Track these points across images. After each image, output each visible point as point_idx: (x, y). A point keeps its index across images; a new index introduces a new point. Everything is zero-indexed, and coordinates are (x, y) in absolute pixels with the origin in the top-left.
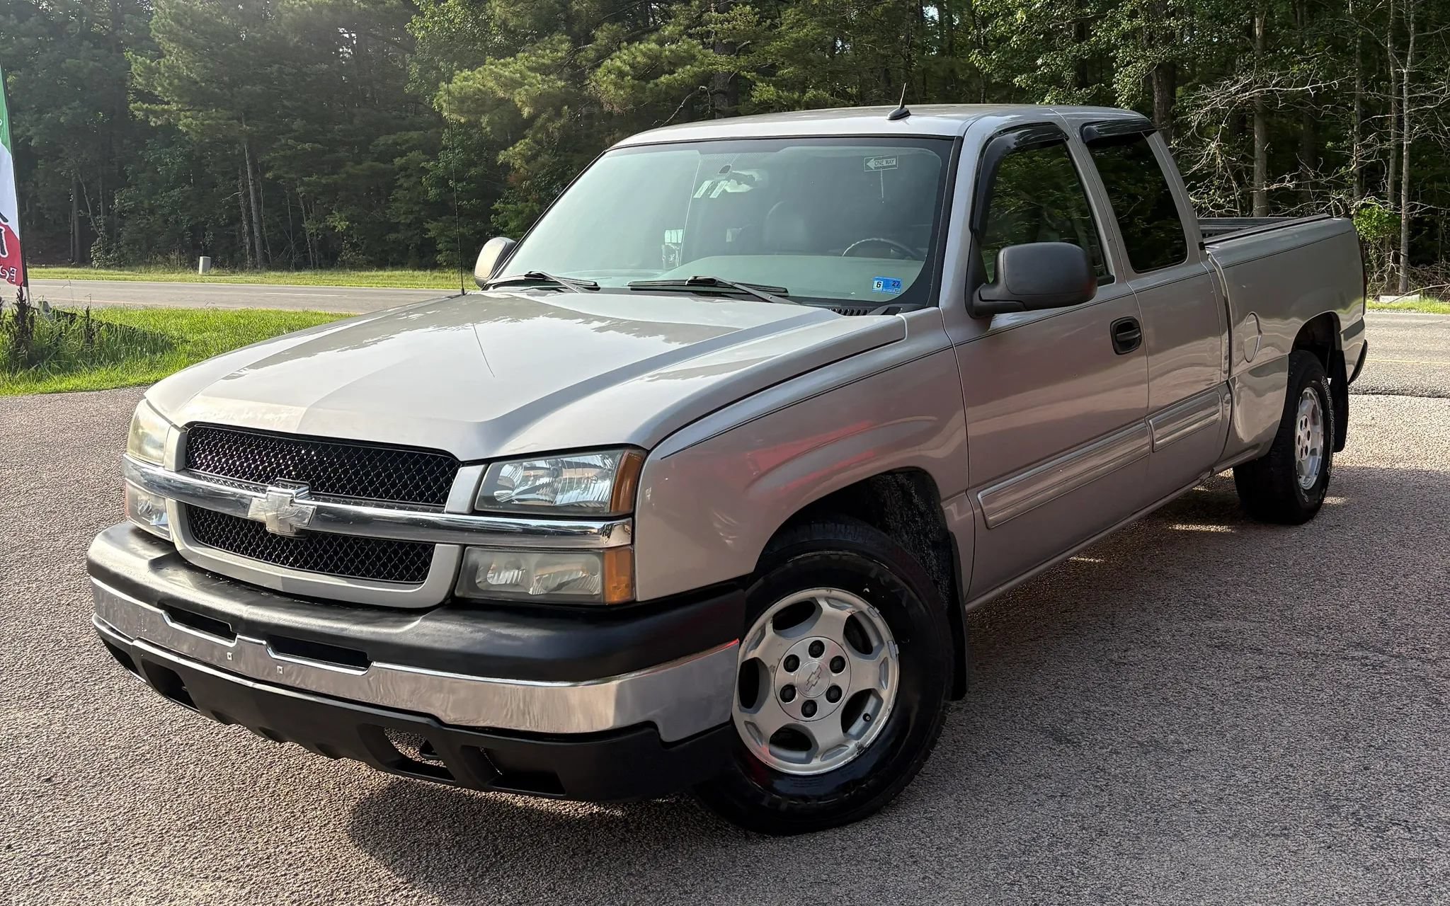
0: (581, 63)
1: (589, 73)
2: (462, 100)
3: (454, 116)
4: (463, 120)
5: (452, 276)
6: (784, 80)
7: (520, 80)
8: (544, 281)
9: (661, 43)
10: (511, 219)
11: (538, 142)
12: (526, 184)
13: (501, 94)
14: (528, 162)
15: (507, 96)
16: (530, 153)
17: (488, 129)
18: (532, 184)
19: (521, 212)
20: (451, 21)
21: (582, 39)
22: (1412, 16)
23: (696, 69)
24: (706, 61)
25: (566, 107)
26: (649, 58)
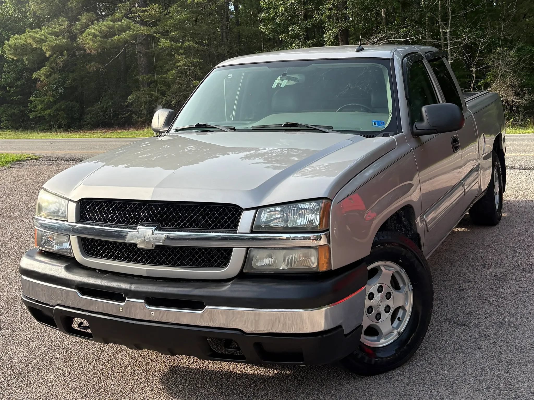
0: (74, 31)
1: (79, 35)
2: (16, 49)
3: (12, 57)
4: (15, 58)
5: (9, 133)
6: (173, 37)
7: (44, 39)
8: (206, 127)
9: (114, 21)
10: (39, 105)
11: (53, 68)
12: (45, 88)
13: (35, 46)
14: (47, 78)
15: (38, 46)
16: (48, 73)
17: (27, 62)
18: (49, 88)
19: (44, 101)
20: (7, 12)
21: (73, 19)
22: (450, 8)
23: (131, 33)
24: (136, 29)
25: (65, 51)
26: (108, 28)
